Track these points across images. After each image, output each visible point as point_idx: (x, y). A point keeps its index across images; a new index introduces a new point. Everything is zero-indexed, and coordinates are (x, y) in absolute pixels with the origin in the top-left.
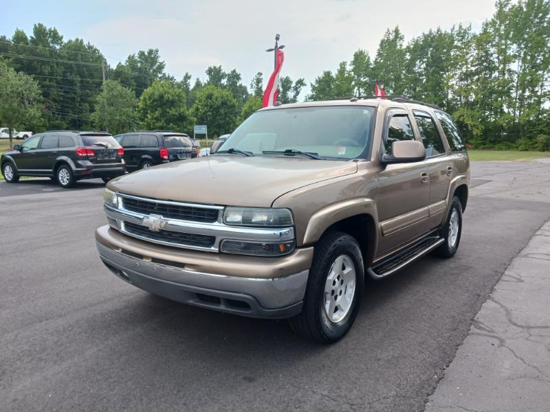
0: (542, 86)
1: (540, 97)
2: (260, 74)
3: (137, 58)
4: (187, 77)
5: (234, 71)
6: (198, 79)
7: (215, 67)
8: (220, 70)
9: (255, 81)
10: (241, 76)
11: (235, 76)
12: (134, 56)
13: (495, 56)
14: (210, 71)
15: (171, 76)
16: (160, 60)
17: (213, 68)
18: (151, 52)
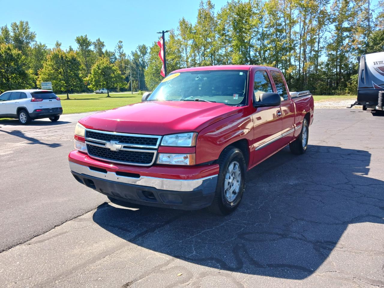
0: (319, 43)
1: (317, 52)
2: (121, 42)
3: (10, 28)
4: (58, 45)
5: (99, 40)
6: (70, 47)
7: (82, 37)
8: (86, 39)
9: (117, 47)
10: (104, 44)
11: (100, 45)
12: (6, 26)
13: (282, 19)
14: (78, 40)
15: (42, 44)
16: (31, 30)
17: (80, 36)
18: (22, 23)
